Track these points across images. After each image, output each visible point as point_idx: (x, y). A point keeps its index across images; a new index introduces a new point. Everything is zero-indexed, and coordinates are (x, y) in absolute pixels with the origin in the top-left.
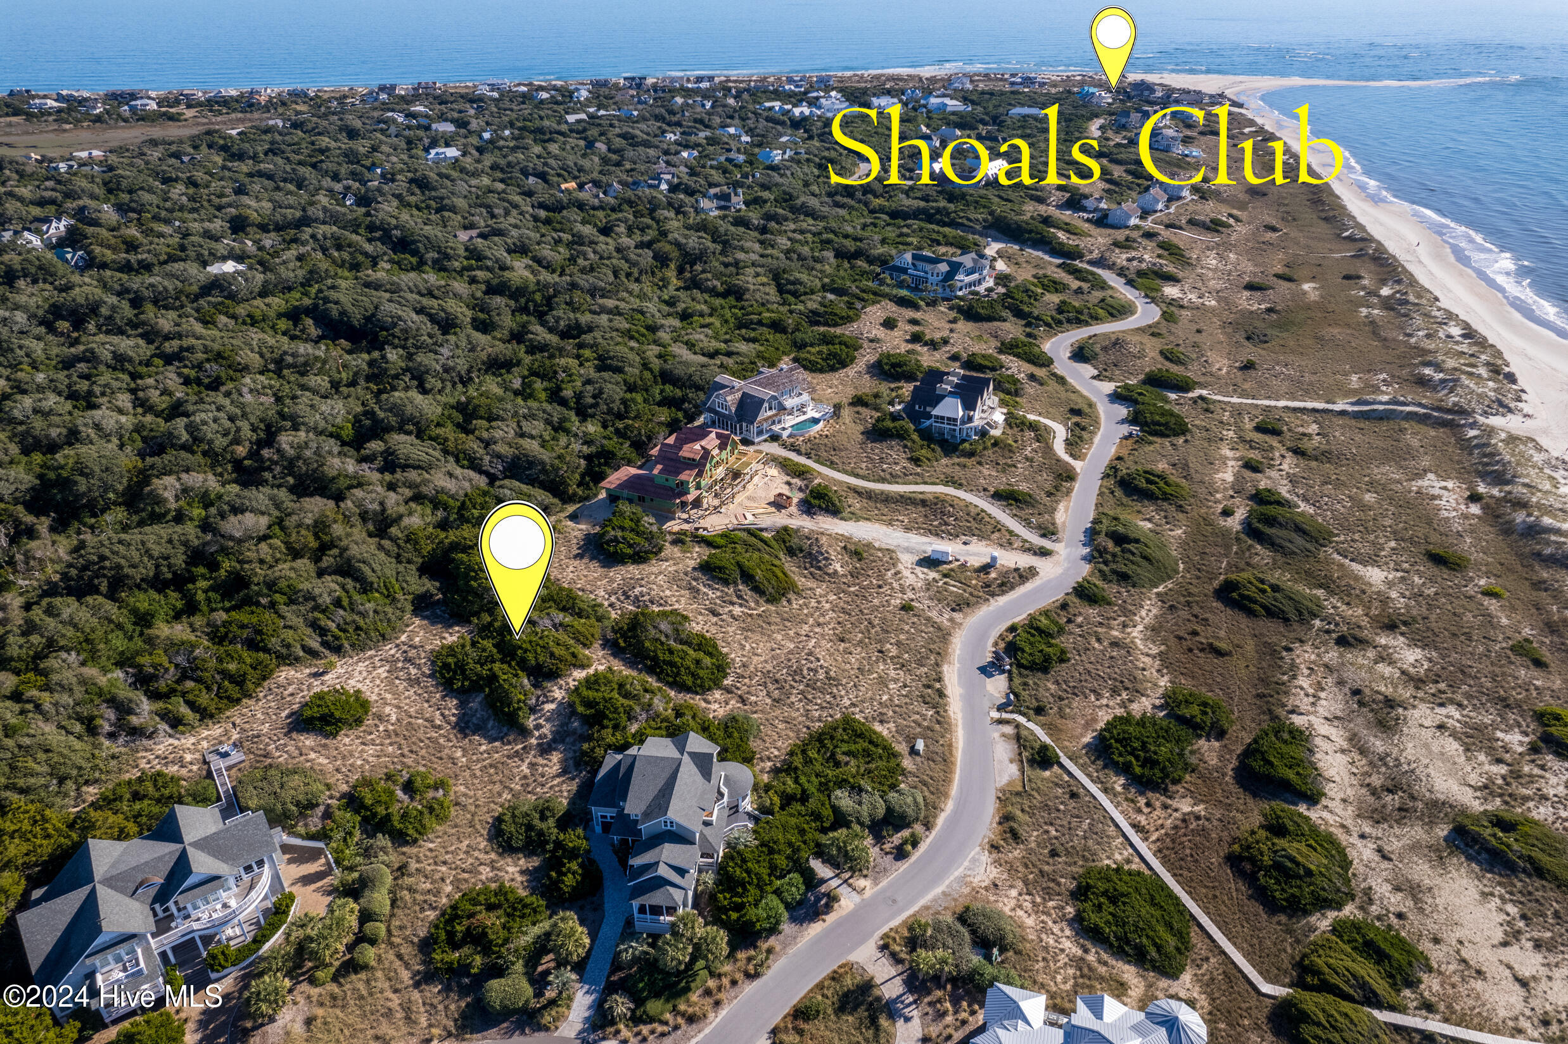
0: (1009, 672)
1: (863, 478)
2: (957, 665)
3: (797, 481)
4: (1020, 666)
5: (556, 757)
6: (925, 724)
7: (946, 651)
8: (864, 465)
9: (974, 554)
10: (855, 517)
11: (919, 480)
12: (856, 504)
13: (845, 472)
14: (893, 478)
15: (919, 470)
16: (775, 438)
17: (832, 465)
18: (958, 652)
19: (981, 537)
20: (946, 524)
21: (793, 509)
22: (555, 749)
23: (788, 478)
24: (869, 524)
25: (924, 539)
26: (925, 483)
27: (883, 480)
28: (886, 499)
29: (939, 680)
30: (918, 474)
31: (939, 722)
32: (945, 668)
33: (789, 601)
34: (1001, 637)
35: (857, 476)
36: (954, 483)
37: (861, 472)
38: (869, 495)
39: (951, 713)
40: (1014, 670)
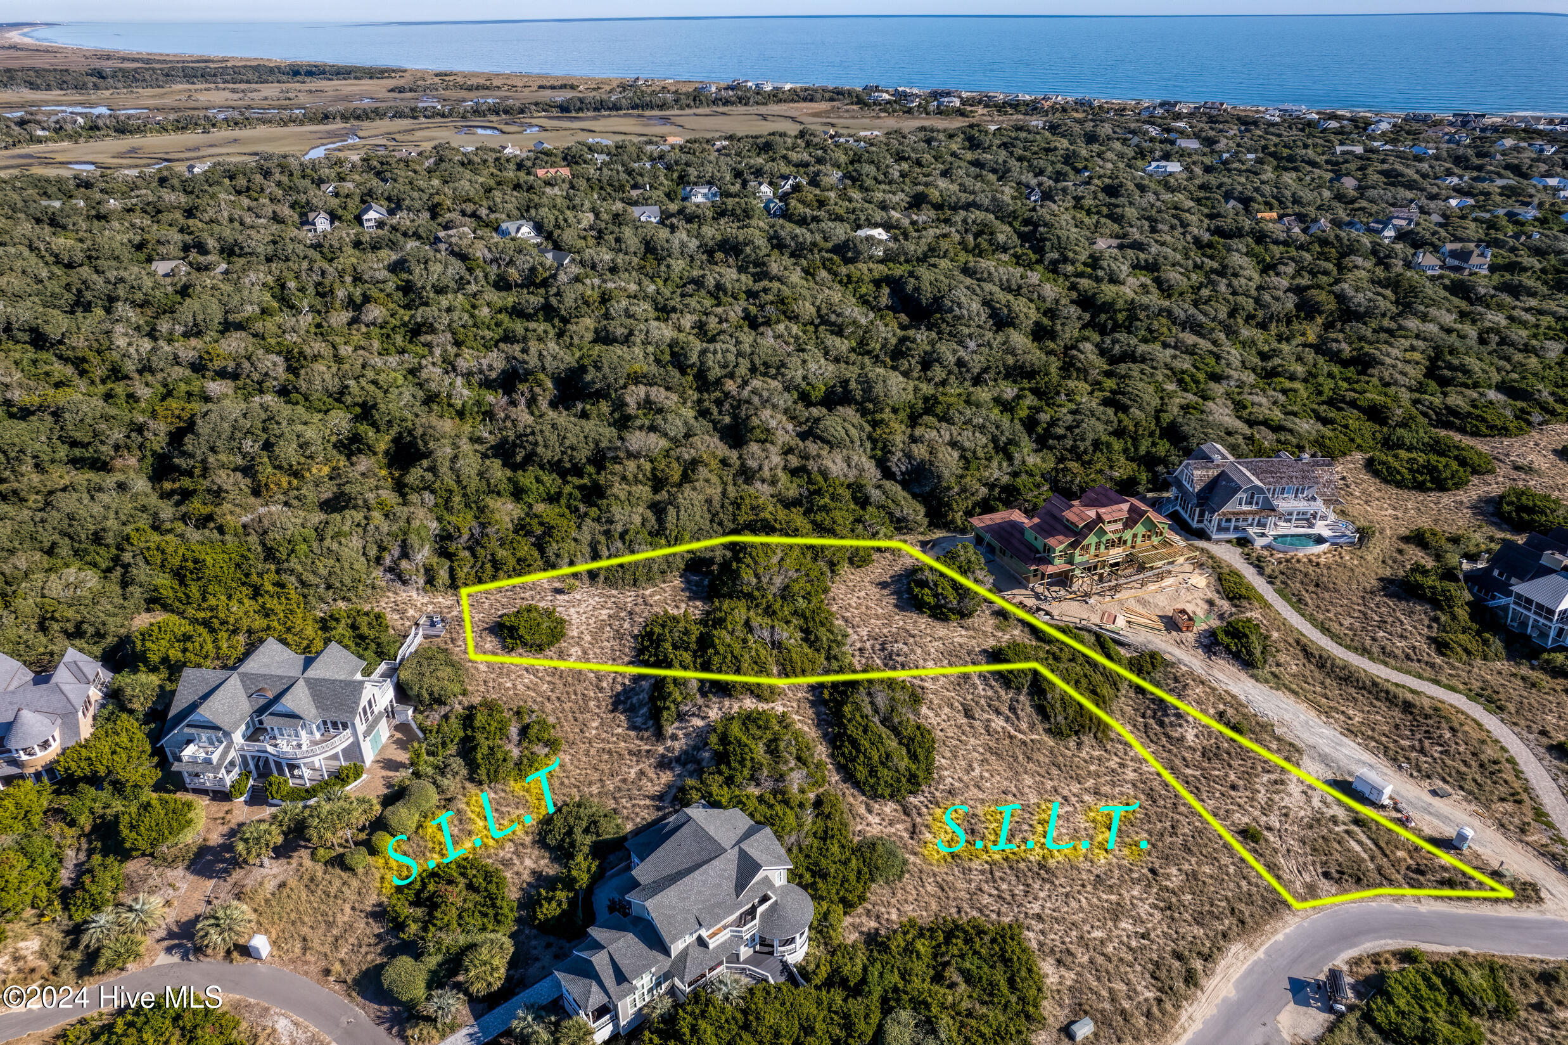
0: (1341, 1016)
1: (1334, 637)
2: (1261, 954)
3: (1225, 605)
4: (1367, 1017)
5: (667, 777)
6: (1126, 1005)
7: (1258, 926)
8: (1347, 622)
9: (1438, 815)
10: (1277, 682)
11: (1429, 673)
12: (1293, 665)
13: (1312, 620)
14: (1385, 655)
15: (1438, 660)
16: (1243, 542)
17: (1298, 603)
18: (1280, 937)
19: (1473, 796)
20: (1422, 751)
21: (1190, 637)
22: (672, 769)
23: (1215, 597)
24: (1291, 700)
25: (1367, 757)
26: (1437, 682)
27: (1364, 651)
28: (1347, 678)
29: (1207, 958)
30: (1432, 666)
31: (1149, 1015)
32: (1236, 948)
33: (1079, 745)
34: (1375, 958)
35: (1325, 630)
36: (1490, 700)
37: (1335, 627)
38: (1323, 663)
39: (1184, 1016)
40: (1352, 1020)
